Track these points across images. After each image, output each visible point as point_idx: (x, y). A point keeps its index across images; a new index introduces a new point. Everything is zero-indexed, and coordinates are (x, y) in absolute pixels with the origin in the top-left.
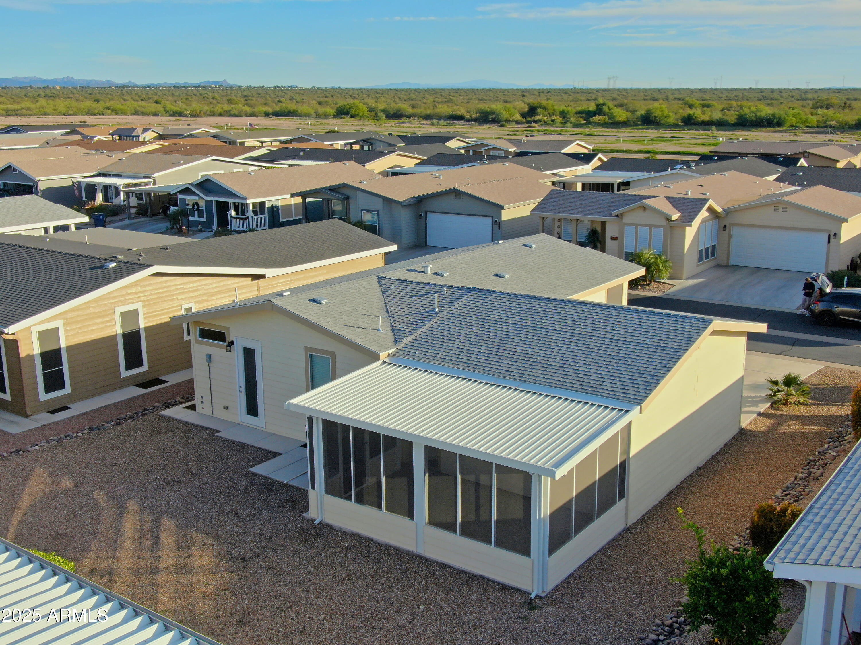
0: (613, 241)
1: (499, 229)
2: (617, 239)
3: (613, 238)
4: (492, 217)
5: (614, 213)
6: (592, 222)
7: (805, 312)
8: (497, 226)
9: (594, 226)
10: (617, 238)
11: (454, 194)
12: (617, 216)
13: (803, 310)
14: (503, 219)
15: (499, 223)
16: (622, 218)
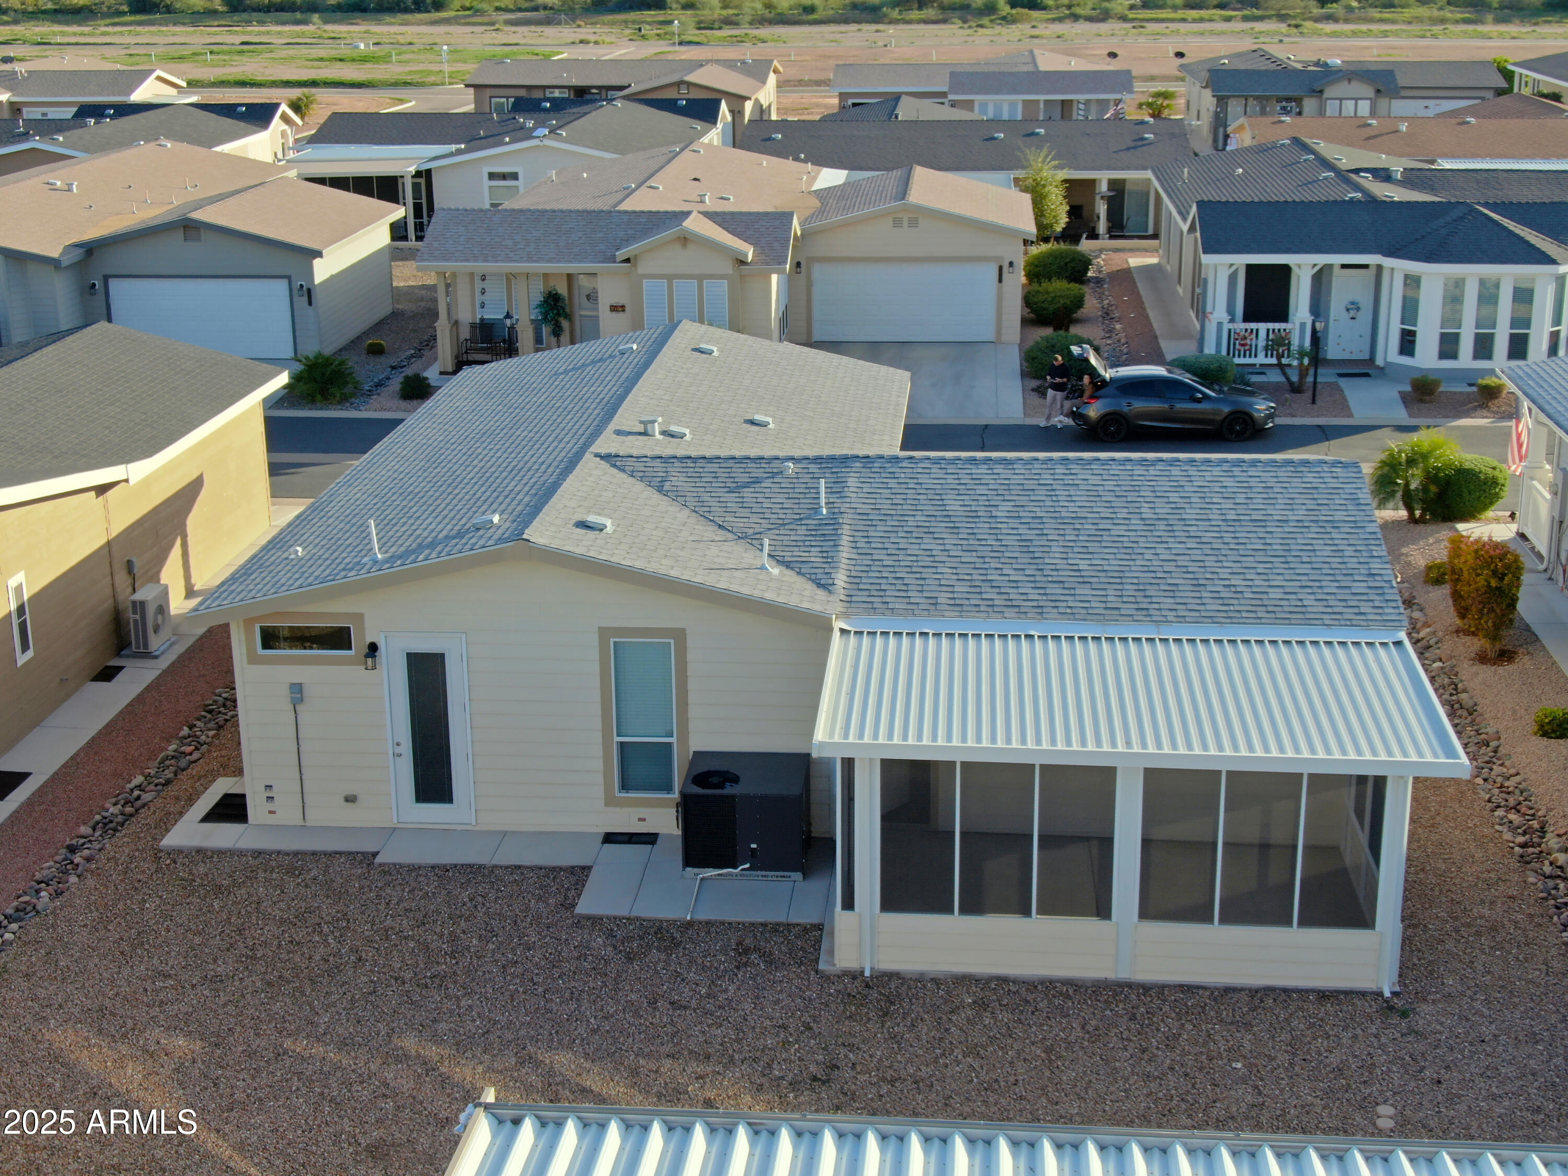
0: (614, 314)
1: (310, 303)
2: (624, 311)
3: (614, 308)
4: (289, 278)
5: (621, 254)
6: (546, 276)
7: (1069, 421)
8: (305, 298)
9: (552, 283)
10: (623, 307)
11: (182, 230)
12: (628, 260)
13: (1062, 418)
14: (317, 280)
15: (309, 291)
16: (635, 265)
